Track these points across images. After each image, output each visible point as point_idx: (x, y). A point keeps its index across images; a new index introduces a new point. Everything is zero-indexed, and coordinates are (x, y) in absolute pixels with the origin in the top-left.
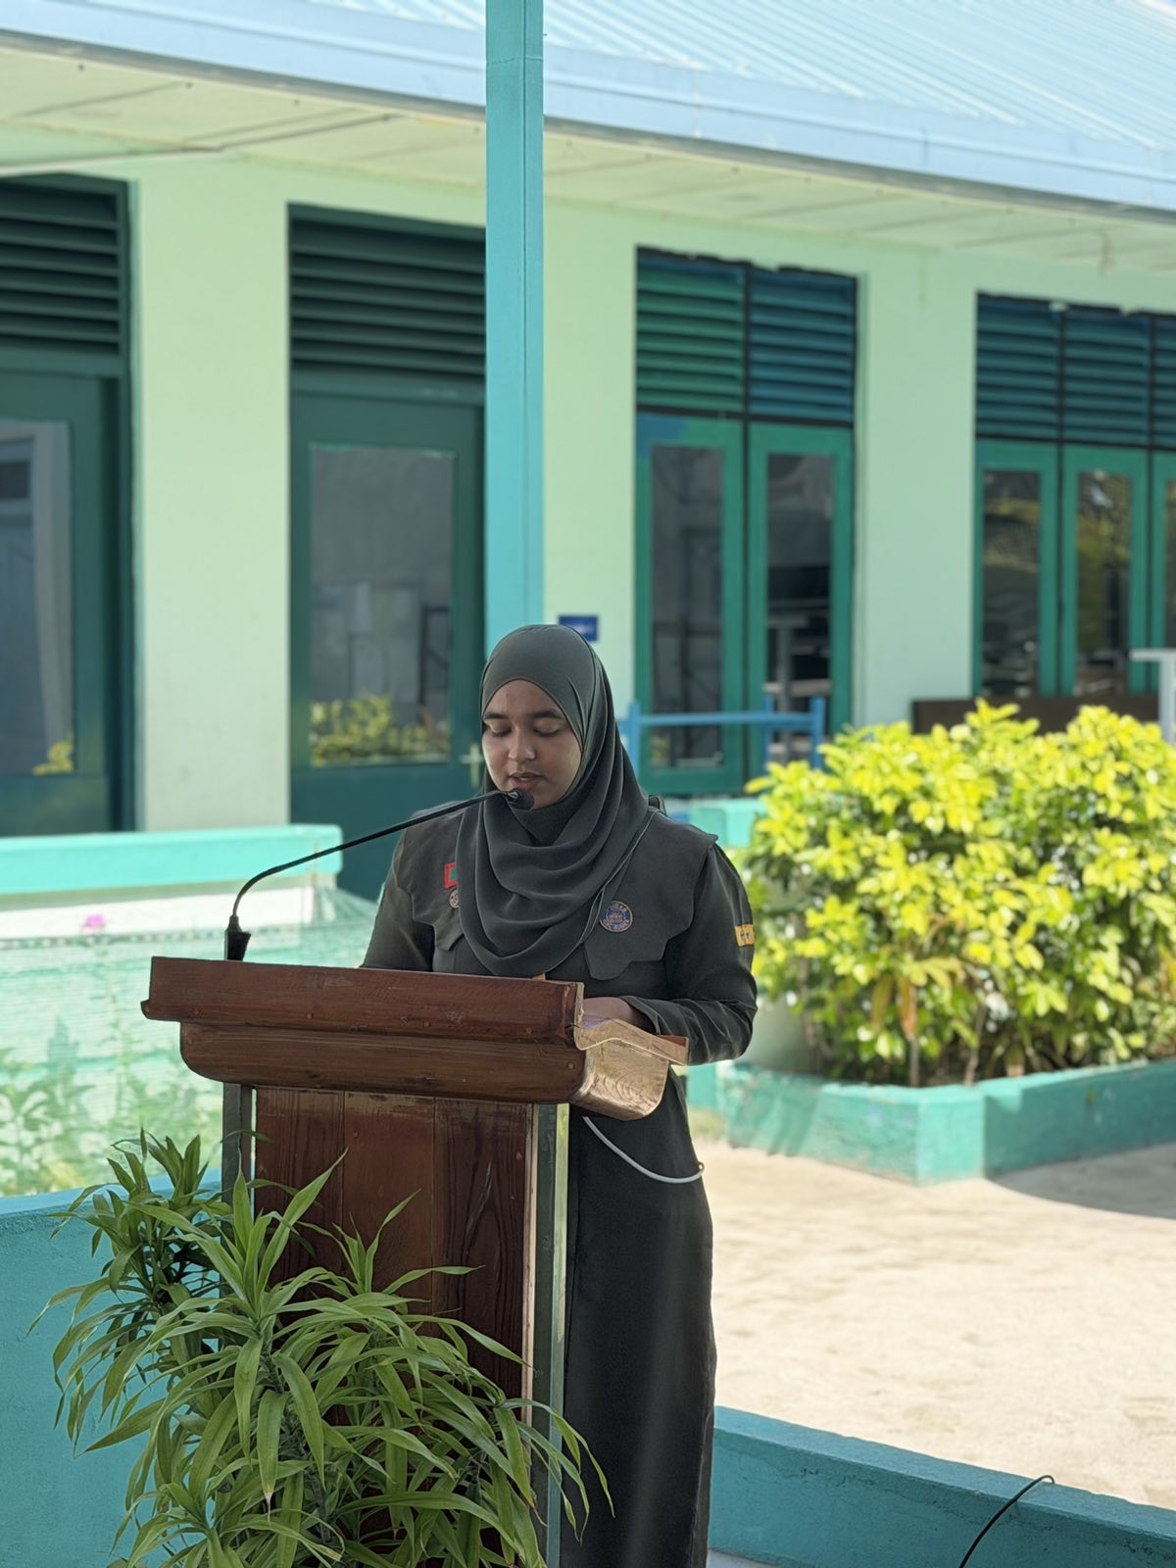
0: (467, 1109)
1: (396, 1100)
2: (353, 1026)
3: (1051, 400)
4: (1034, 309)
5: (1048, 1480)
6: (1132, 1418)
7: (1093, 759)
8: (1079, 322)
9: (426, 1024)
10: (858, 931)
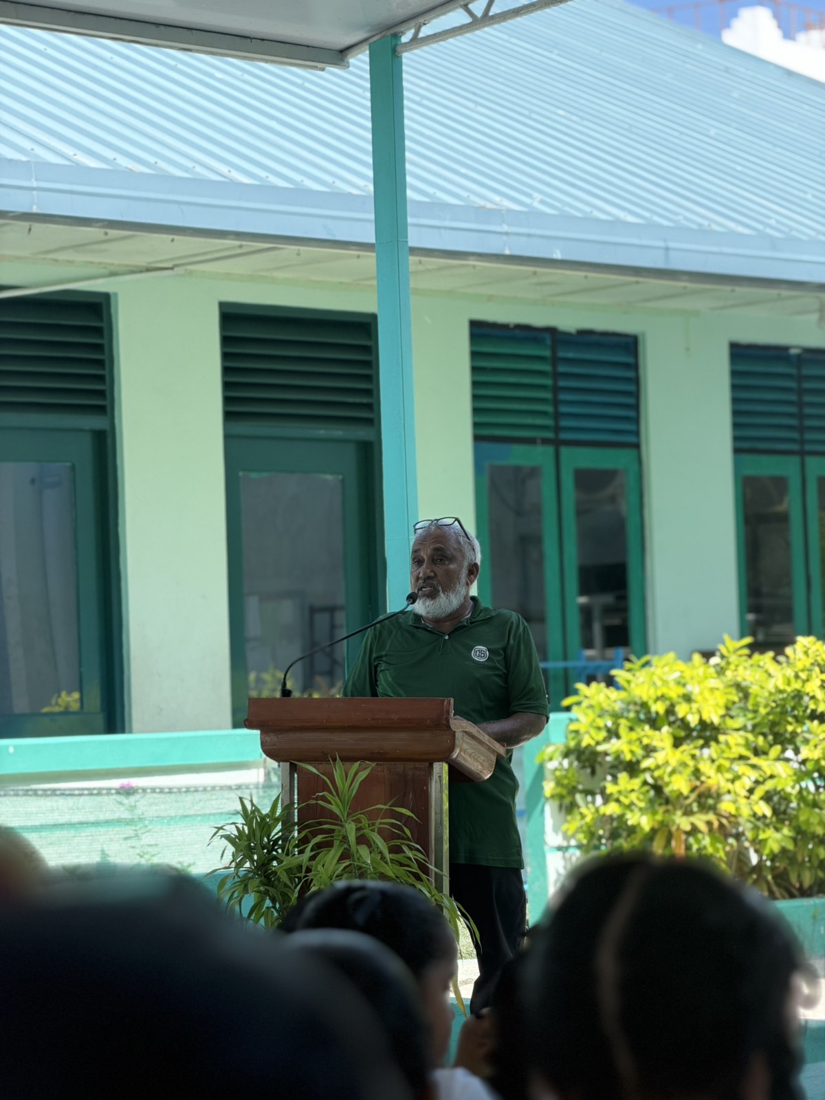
0: (399, 767)
2: (346, 725)
3: (795, 422)
4: (777, 353)
7: (803, 670)
8: (810, 362)
10: (641, 797)
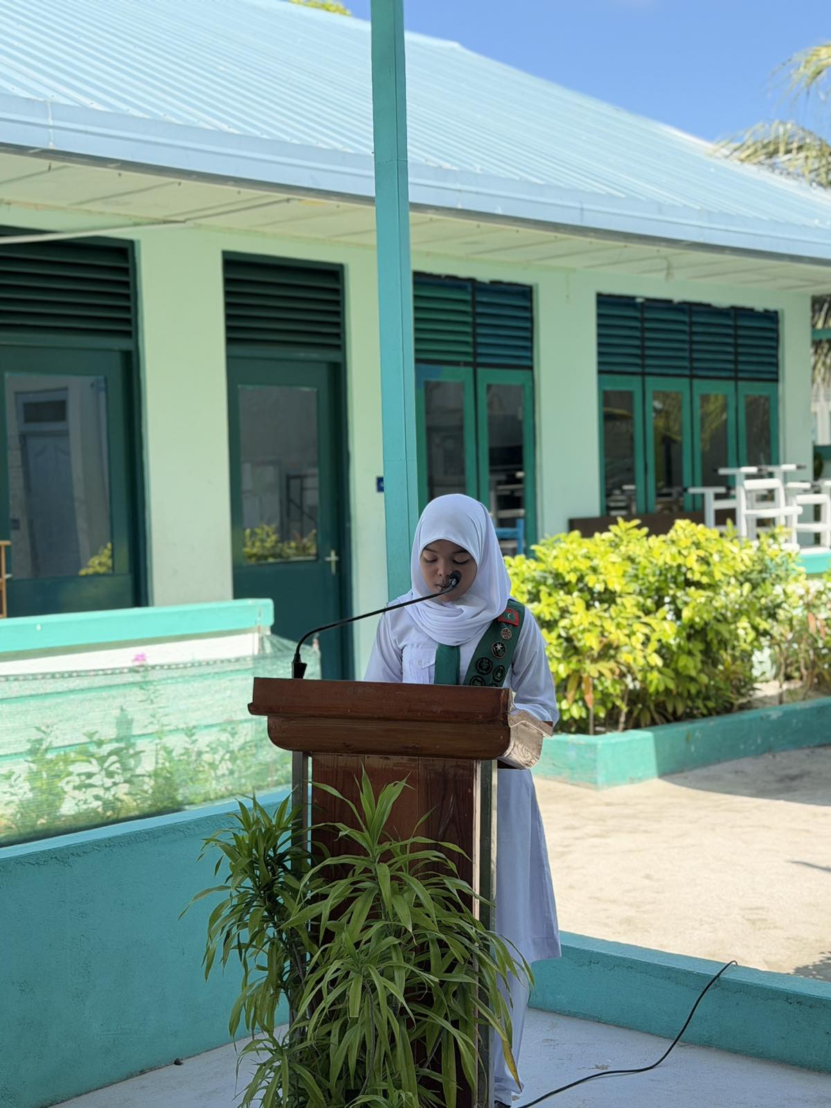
0: (438, 764)
1: (395, 759)
2: (375, 716)
3: (638, 352)
4: (626, 302)
5: (734, 963)
6: (748, 920)
7: (684, 549)
8: (649, 308)
9: (419, 714)
10: (558, 648)
